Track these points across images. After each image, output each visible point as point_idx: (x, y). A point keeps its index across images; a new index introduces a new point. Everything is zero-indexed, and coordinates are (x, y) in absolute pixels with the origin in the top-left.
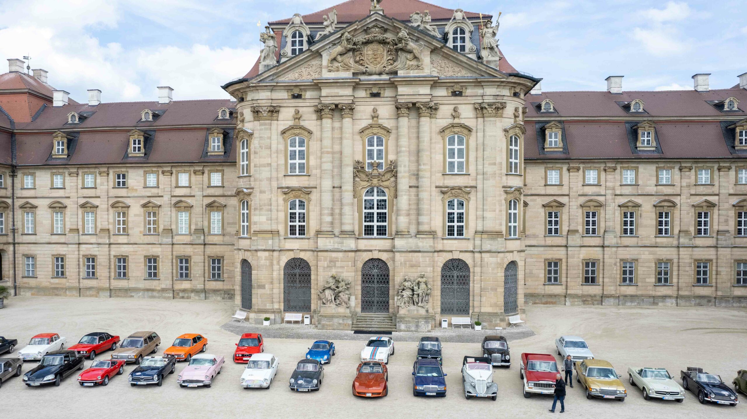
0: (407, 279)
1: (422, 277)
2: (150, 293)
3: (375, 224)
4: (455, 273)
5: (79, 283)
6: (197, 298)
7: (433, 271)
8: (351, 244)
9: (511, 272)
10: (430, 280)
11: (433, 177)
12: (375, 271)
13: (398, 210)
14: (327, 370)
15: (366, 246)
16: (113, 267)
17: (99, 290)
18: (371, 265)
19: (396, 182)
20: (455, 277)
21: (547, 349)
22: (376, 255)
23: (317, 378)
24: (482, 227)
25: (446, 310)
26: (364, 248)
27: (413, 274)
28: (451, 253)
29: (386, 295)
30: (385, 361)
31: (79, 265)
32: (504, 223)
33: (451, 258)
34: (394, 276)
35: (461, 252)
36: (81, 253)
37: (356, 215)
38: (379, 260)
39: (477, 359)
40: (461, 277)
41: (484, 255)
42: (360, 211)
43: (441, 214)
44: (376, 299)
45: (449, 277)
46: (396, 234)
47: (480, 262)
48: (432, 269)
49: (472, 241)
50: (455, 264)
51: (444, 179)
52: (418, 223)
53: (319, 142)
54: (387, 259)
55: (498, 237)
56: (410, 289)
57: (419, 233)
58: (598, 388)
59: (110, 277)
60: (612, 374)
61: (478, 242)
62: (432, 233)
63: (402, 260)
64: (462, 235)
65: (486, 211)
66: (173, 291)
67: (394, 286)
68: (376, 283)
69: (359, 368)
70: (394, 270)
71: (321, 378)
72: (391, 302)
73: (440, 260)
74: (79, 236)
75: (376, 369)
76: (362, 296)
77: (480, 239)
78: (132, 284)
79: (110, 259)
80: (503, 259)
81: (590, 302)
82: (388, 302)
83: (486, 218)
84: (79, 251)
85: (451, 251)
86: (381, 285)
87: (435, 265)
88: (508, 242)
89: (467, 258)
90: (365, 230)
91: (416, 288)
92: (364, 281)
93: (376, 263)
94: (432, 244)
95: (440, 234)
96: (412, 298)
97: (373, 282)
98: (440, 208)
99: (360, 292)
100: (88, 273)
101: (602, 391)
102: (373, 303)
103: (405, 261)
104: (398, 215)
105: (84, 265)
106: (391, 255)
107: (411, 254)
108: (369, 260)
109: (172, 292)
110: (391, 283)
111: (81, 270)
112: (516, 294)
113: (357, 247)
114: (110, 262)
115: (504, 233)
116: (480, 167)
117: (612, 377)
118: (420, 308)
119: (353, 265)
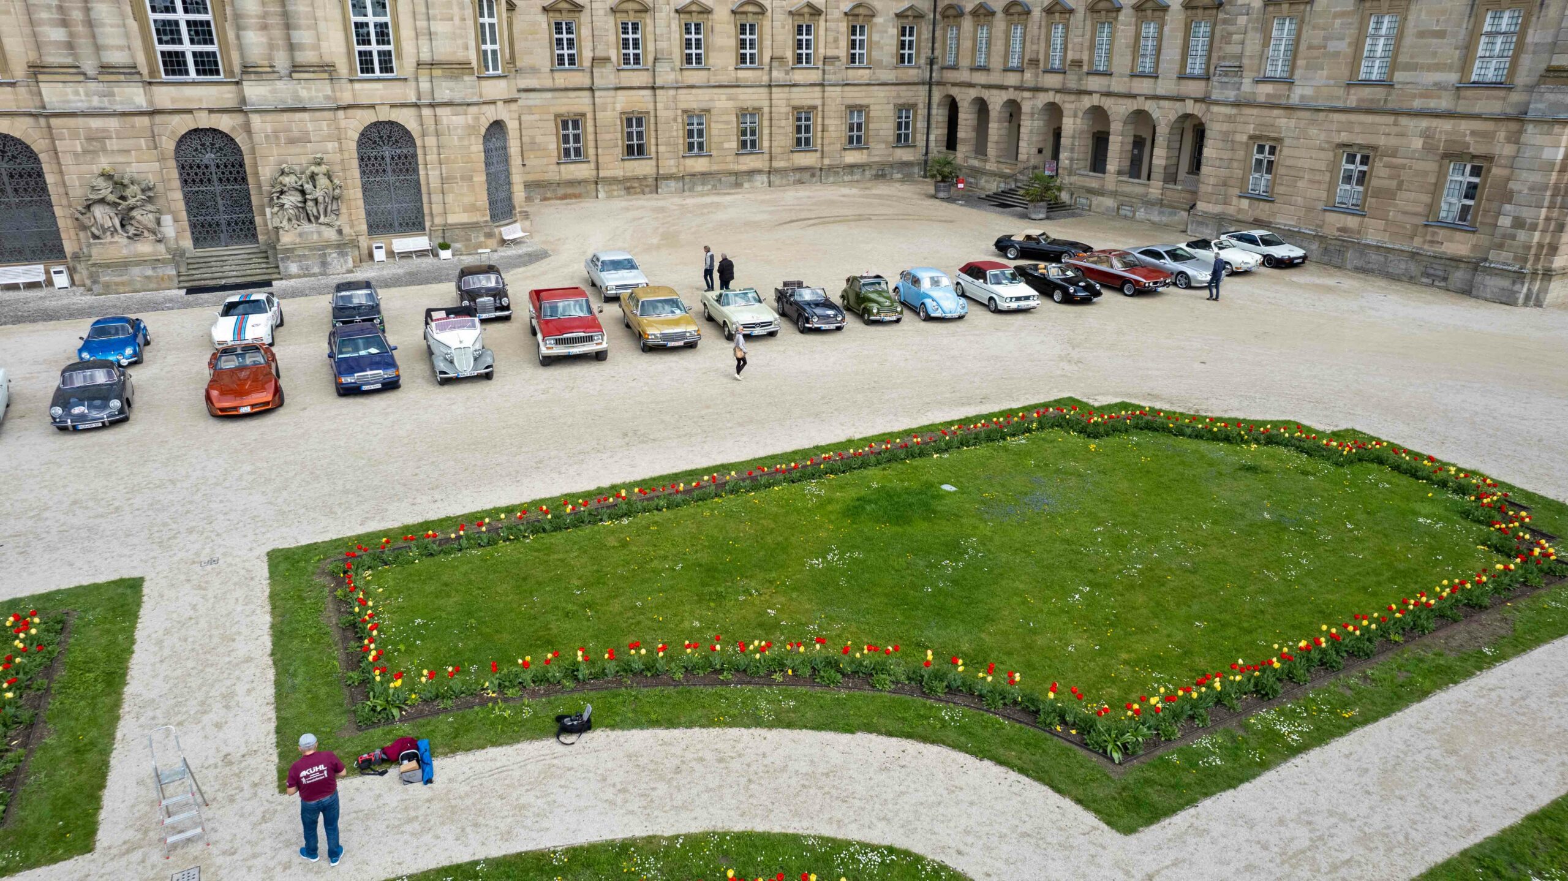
0: (286, 170)
1: (319, 164)
3: (187, 47)
4: (387, 151)
7: (341, 150)
8: (135, 96)
9: (495, 143)
10: (337, 168)
12: (209, 157)
13: (237, 16)
14: (136, 375)
15: (173, 100)
18: (196, 143)
20: (388, 160)
21: (572, 278)
22: (204, 121)
23: (119, 397)
24: (429, 54)
25: (379, 226)
26: (169, 106)
27: (299, 158)
28: (371, 111)
29: (244, 208)
30: (267, 340)
32: (472, 44)
33: (374, 120)
34: (255, 165)
35: (393, 106)
37: (134, 26)
38: (214, 131)
39: (449, 312)
40: (399, 158)
41: (440, 111)
42: (141, 18)
43: (340, 26)
44: (223, 218)
45: (376, 159)
46: (243, 73)
47: (433, 127)
48: (336, 145)
49: (413, 84)
50: (385, 132)
52: (292, 47)
54: (234, 128)
55: (463, 74)
56: (297, 189)
57: (296, 68)
58: (657, 332)
60: (678, 307)
61: (425, 86)
62: (327, 69)
63: (269, 128)
64: (392, 71)
65: (435, 19)
67: (260, 187)
68: (216, 183)
69: (213, 362)
70: (253, 151)
71: (128, 394)
72: (258, 220)
73: (352, 126)
75: (249, 360)
76: (189, 213)
77: (428, 79)
80: (477, 118)
81: (638, 190)
82: (252, 222)
83: (436, 34)
85: (372, 106)
86: (229, 187)
87: (343, 136)
88: (484, 83)
89: (407, 118)
90: (165, 63)
91: (308, 187)
92: (186, 181)
93: (208, 140)
94: (330, 93)
95: (343, 70)
96: (303, 207)
97: (209, 180)
98: (337, 13)
99: (180, 205)
101: (665, 337)
102: (218, 225)
103: (275, 132)
104: (239, 28)
106: (239, 119)
107: (286, 116)
108: (190, 132)
110: (250, 180)
112: (509, 183)
113: (151, 102)
115: (474, 64)
117: (678, 311)
118: (323, 228)
119: (152, 144)
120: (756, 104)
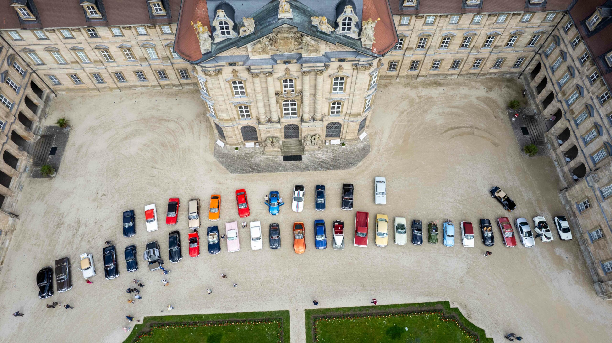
0: (309, 137)
2: (146, 88)
3: (290, 112)
5: (95, 86)
6: (177, 89)
8: (278, 126)
11: (324, 95)
12: (291, 126)
15: (285, 121)
16: (113, 77)
17: (112, 89)
19: (302, 97)
20: (334, 127)
22: (291, 123)
24: (350, 112)
25: (328, 136)
27: (312, 133)
28: (332, 121)
29: (297, 133)
31: (90, 78)
32: (362, 110)
35: (337, 120)
36: (87, 72)
37: (279, 110)
38: (293, 124)
40: (337, 127)
41: (349, 122)
42: (281, 108)
45: (331, 127)
47: (347, 124)
49: (344, 117)
50: (334, 123)
51: (330, 95)
53: (252, 84)
54: (298, 125)
55: (358, 116)
56: (310, 141)
57: (315, 120)
59: (115, 83)
61: (347, 117)
64: (339, 114)
65: (353, 107)
66: (161, 86)
68: (292, 129)
73: (326, 124)
74: (80, 64)
76: (285, 134)
78: (132, 84)
79: (110, 75)
82: (299, 137)
83: (353, 109)
84: (85, 72)
86: (295, 130)
89: (340, 121)
90: (284, 114)
91: (313, 141)
92: (285, 130)
96: (311, 144)
97: (290, 130)
98: (328, 106)
100: (98, 80)
102: (291, 136)
103: (307, 129)
105: (93, 77)
106: (300, 123)
107: (311, 127)
108: (287, 126)
109: (159, 87)
111: (92, 79)
114: (111, 76)
116: (352, 90)
118: (315, 147)
120: (462, 58)
